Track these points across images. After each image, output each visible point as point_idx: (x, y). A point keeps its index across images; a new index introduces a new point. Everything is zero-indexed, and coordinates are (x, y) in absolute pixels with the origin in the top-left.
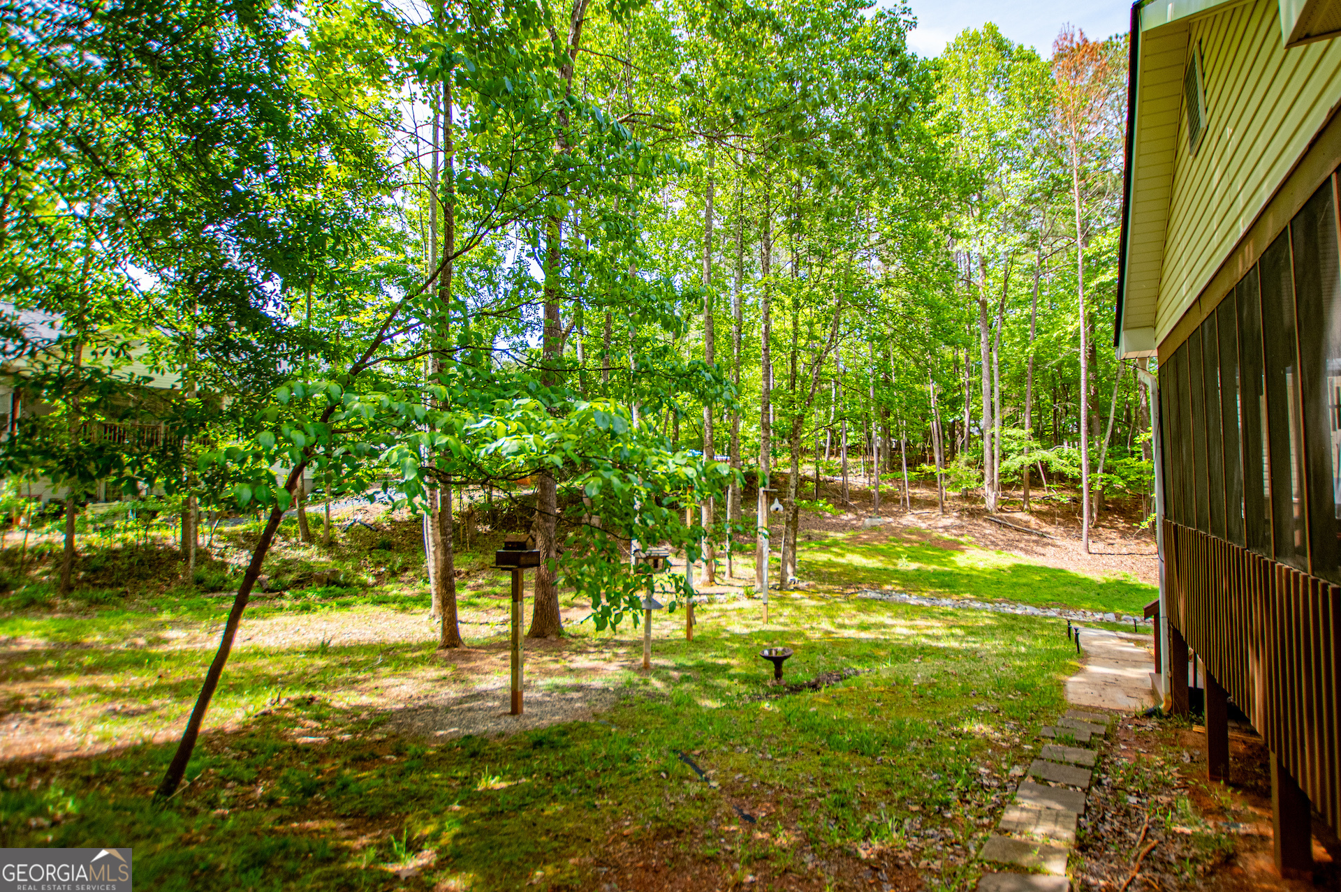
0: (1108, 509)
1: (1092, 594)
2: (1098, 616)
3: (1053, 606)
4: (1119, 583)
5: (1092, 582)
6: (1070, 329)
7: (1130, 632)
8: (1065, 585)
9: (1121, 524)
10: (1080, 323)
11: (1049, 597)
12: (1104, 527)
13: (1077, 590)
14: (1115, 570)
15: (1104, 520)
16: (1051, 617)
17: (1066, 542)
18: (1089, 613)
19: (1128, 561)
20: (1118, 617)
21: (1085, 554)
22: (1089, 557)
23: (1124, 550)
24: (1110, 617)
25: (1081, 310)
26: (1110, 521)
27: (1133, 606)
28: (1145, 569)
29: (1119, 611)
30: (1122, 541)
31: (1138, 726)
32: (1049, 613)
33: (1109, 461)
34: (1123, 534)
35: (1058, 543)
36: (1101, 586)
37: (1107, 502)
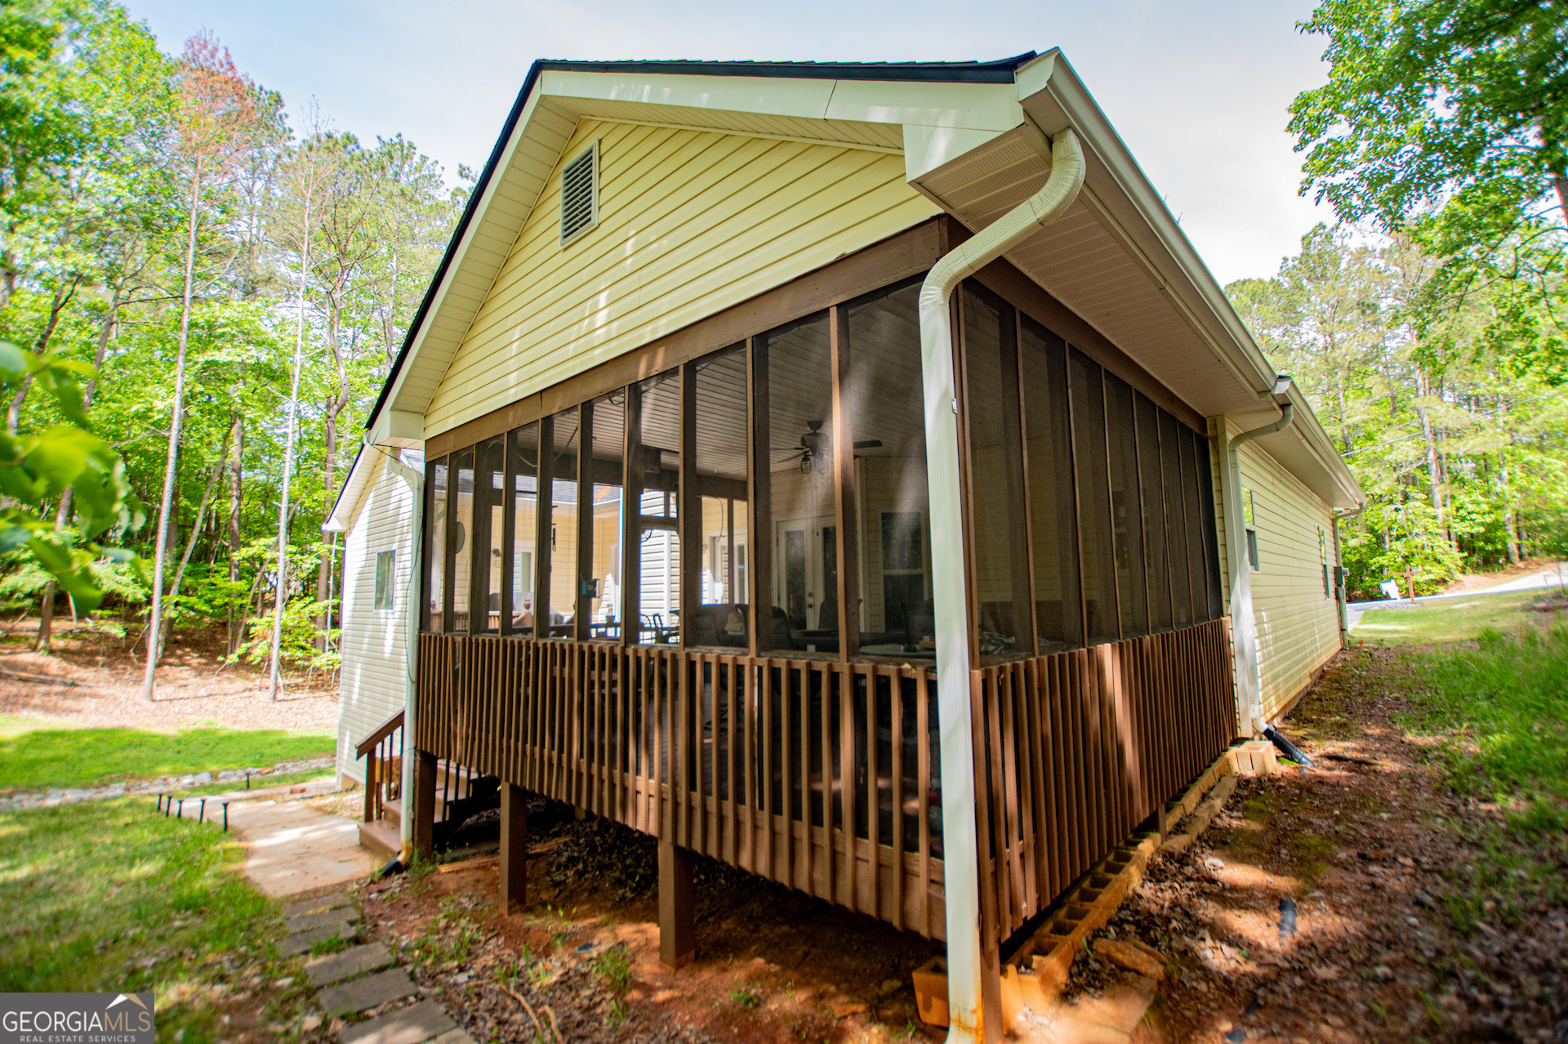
0: (176, 642)
1: (169, 754)
2: (187, 780)
3: (112, 780)
4: (204, 733)
5: (164, 739)
6: (159, 405)
7: (241, 789)
8: (123, 749)
9: (195, 659)
10: (176, 401)
11: (101, 770)
12: (171, 665)
13: (143, 753)
14: (194, 718)
15: (172, 655)
16: (115, 798)
17: (117, 690)
18: (172, 780)
19: (210, 704)
20: (214, 776)
21: (146, 703)
22: (154, 706)
23: (202, 692)
24: (204, 778)
25: (179, 386)
26: (180, 657)
27: (231, 758)
28: (231, 711)
29: (214, 768)
30: (198, 680)
31: (381, 892)
32: (109, 793)
33: (189, 581)
34: (199, 671)
35: (103, 692)
36: (179, 742)
37: (176, 633)
